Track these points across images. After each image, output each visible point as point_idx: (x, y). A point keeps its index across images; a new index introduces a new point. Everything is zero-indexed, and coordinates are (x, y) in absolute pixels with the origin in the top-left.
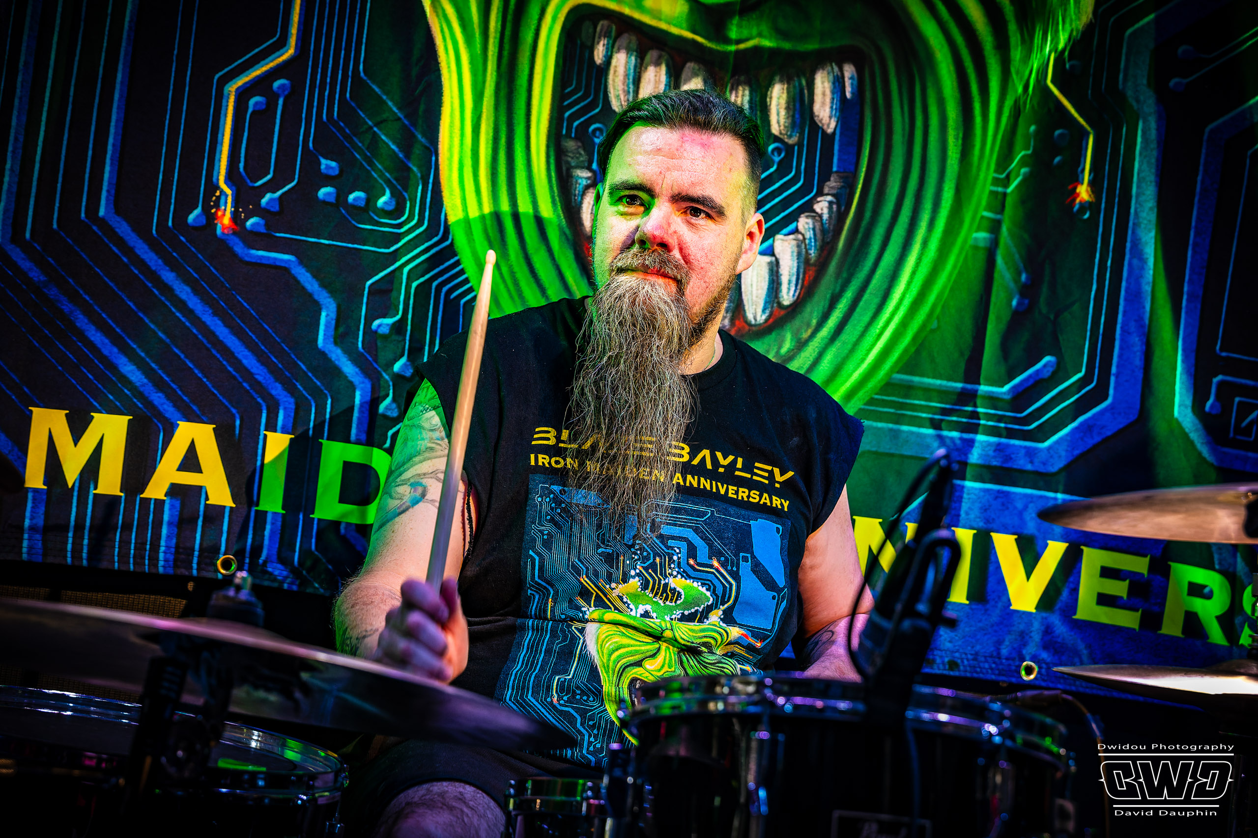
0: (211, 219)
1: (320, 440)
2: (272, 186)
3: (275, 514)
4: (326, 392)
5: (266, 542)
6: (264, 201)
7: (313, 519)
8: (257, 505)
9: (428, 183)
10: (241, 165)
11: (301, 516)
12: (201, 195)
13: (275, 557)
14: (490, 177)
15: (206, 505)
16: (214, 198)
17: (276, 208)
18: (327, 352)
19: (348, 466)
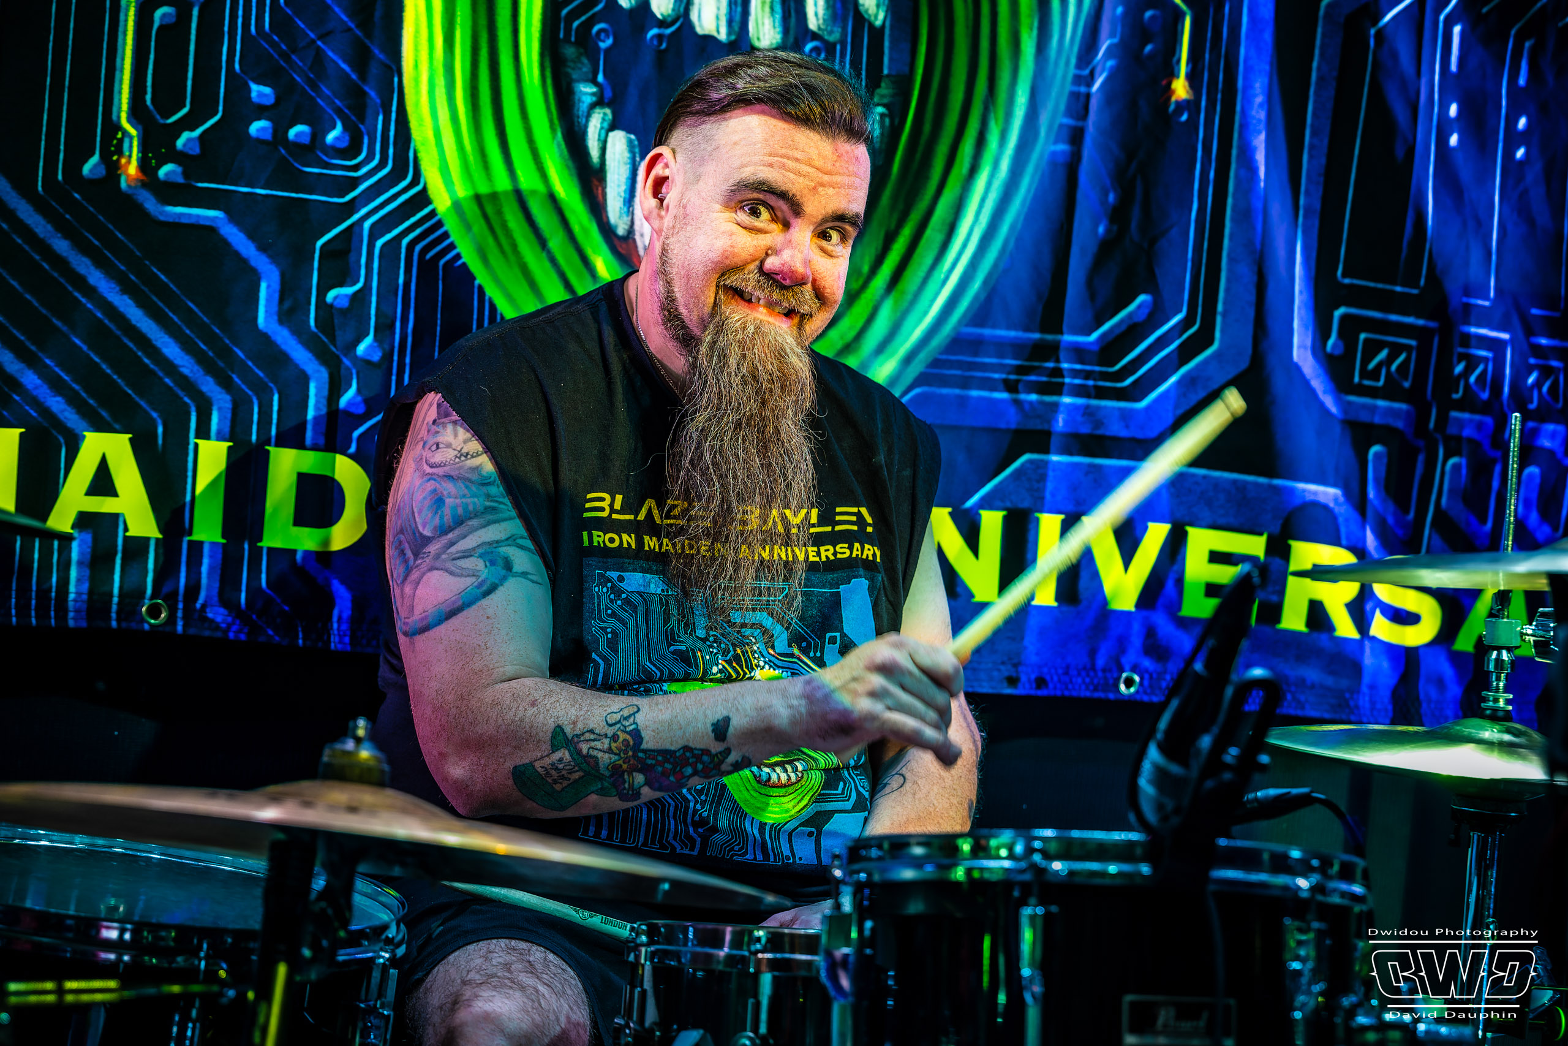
0: (113, 169)
1: (267, 447)
2: (188, 123)
3: (213, 544)
4: (271, 385)
5: (204, 581)
6: (180, 143)
7: (261, 548)
8: (190, 534)
9: (391, 112)
10: (148, 97)
11: (246, 546)
12: (98, 139)
13: (216, 599)
14: (469, 99)
15: (126, 538)
16: (115, 142)
17: (196, 150)
18: (270, 333)
19: (302, 478)
